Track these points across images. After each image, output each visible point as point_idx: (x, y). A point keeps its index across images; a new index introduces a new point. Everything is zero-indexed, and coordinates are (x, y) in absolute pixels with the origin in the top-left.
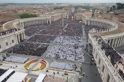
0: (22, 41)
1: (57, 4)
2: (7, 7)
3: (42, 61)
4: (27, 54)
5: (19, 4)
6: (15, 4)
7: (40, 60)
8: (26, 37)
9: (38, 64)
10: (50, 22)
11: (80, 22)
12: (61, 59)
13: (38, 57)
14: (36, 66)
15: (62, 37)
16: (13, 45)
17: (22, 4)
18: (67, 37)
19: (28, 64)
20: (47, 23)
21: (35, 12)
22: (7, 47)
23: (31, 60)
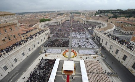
0: (49, 38)
1: (58, 11)
3: (72, 50)
4: (58, 47)
5: (32, 13)
7: (70, 50)
9: (70, 53)
10: (60, 24)
11: (79, 22)
13: (67, 48)
14: (70, 54)
15: (74, 33)
16: (45, 41)
17: (34, 12)
18: (77, 33)
21: (47, 17)
22: (42, 43)
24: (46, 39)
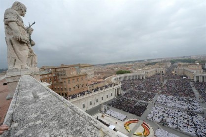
0: (118, 95)
1: (148, 60)
2: (106, 66)
3: (143, 123)
4: (125, 111)
5: (114, 63)
6: (112, 64)
7: (141, 122)
8: (122, 92)
9: (138, 126)
10: (144, 78)
11: (184, 78)
12: (170, 128)
13: (138, 117)
14: (137, 129)
15: (163, 96)
16: (112, 98)
17: (116, 63)
18: (171, 97)
19: (127, 123)
20: (141, 78)
21: (128, 69)
22: (107, 100)
23: (130, 120)
24: (114, 96)
